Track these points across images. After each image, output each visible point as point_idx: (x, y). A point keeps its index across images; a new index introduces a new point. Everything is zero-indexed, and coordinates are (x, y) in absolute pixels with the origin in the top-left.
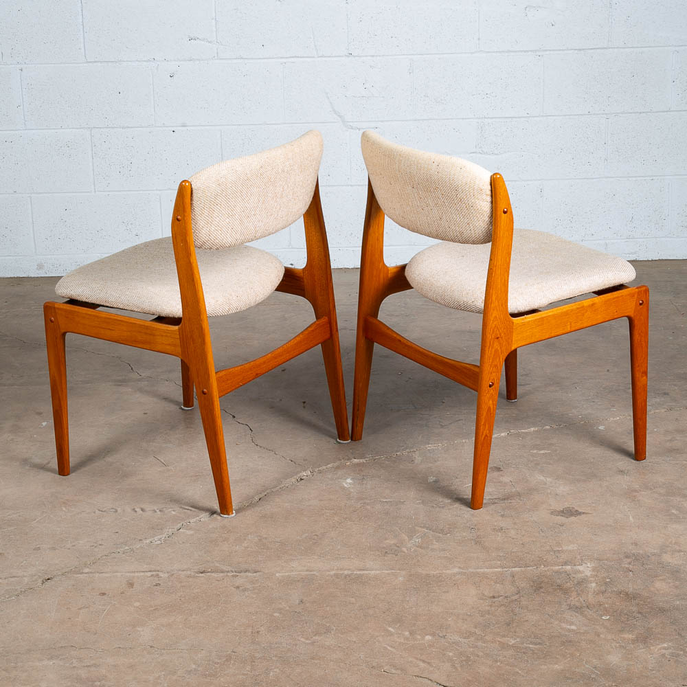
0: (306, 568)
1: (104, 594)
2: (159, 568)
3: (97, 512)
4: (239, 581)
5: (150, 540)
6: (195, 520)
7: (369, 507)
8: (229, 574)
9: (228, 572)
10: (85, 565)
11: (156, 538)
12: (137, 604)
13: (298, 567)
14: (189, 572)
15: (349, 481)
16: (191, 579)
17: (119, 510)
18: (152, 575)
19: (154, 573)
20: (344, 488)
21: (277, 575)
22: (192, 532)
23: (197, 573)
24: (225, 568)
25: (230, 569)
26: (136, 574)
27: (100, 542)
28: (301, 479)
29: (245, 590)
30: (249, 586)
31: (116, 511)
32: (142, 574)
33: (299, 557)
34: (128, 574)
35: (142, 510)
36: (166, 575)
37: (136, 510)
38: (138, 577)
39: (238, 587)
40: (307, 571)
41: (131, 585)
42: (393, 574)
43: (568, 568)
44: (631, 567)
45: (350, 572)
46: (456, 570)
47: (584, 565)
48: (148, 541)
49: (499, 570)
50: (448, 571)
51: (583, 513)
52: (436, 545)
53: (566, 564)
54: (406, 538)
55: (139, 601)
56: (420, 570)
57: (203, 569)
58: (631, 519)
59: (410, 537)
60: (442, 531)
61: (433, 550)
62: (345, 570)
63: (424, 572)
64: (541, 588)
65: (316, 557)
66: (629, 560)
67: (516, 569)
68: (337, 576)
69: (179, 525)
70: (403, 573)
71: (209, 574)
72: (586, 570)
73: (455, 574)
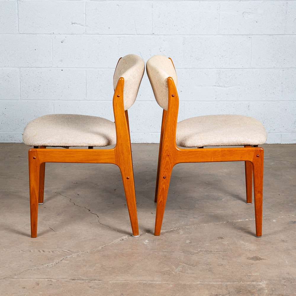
0: (124, 280)
1: (24, 288)
2: (51, 277)
3: (21, 251)
4: (91, 284)
5: (48, 265)
6: (69, 256)
7: (156, 253)
8: (86, 281)
9: (86, 280)
10: (15, 275)
11: (50, 264)
12: (41, 293)
13: (121, 279)
14: (66, 280)
15: (147, 241)
16: (67, 283)
17: (32, 251)
18: (48, 280)
19: (49, 279)
20: (144, 244)
21: (110, 282)
22: (68, 262)
23: (71, 280)
24: (84, 278)
25: (87, 278)
26: (40, 280)
27: (22, 265)
28: (123, 240)
29: (94, 288)
30: (96, 286)
31: (30, 251)
32: (43, 280)
33: (122, 274)
34: (36, 280)
35: (43, 251)
36: (55, 280)
37: (40, 251)
38: (41, 281)
39: (91, 287)
40: (125, 281)
41: (38, 284)
42: (167, 284)
43: (254, 283)
44: (285, 284)
45: (146, 282)
46: (199, 283)
47: (262, 282)
48: (46, 265)
49: (220, 283)
50: (194, 283)
51: (263, 259)
52: (189, 271)
53: (253, 281)
54: (175, 267)
55: (42, 291)
56: (181, 282)
57: (74, 278)
58: (287, 262)
59: (177, 267)
60: (192, 265)
61: (187, 273)
62: (144, 281)
63: (183, 283)
64: (240, 292)
65: (130, 275)
66: (285, 281)
67: (228, 283)
68: (140, 284)
69: (62, 259)
70: (172, 283)
71: (76, 281)
72: (263, 284)
73: (198, 285)
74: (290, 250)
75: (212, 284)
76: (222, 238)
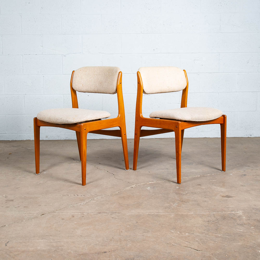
0: (137, 212)
1: (63, 219)
2: (83, 212)
3: (62, 196)
4: (113, 216)
5: (80, 203)
6: (96, 198)
7: (157, 195)
8: (109, 214)
9: (109, 213)
10: (57, 210)
11: (82, 203)
12: (76, 222)
13: (135, 212)
14: (94, 213)
15: (149, 188)
16: (95, 215)
17: (69, 195)
18: (81, 214)
19: (82, 213)
20: (147, 190)
21: (127, 214)
22: (95, 202)
23: (98, 213)
24: (108, 212)
25: (109, 212)
26: (75, 213)
27: (62, 204)
28: (132, 187)
29: (116, 218)
30: (117, 217)
31: (68, 195)
32: (77, 213)
33: (134, 209)
34: (72, 213)
35: (77, 195)
36: (86, 214)
37: (75, 195)
38: (76, 214)
39: (113, 218)
40: (138, 213)
41: (73, 216)
42: (169, 214)
43: (233, 212)
44: (256, 212)
45: (153, 214)
46: (192, 213)
47: (239, 211)
48: (79, 204)
49: (208, 213)
50: (190, 213)
51: (233, 197)
52: (183, 206)
53: (232, 211)
54: (172, 204)
55: (76, 221)
56: (179, 213)
57: (100, 212)
58: (251, 198)
59: (174, 204)
60: (185, 202)
61: (183, 207)
62: (152, 213)
63: (181, 214)
64: (225, 218)
65: (141, 209)
66: (254, 210)
67: (214, 213)
68: (149, 215)
69: (90, 200)
70: (173, 214)
71: (102, 214)
72: (240, 213)
73: (192, 214)
74: (249, 191)
75: (203, 214)
76: (200, 185)
